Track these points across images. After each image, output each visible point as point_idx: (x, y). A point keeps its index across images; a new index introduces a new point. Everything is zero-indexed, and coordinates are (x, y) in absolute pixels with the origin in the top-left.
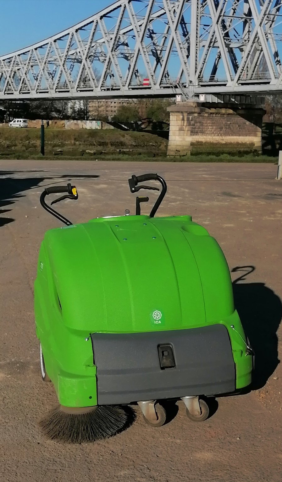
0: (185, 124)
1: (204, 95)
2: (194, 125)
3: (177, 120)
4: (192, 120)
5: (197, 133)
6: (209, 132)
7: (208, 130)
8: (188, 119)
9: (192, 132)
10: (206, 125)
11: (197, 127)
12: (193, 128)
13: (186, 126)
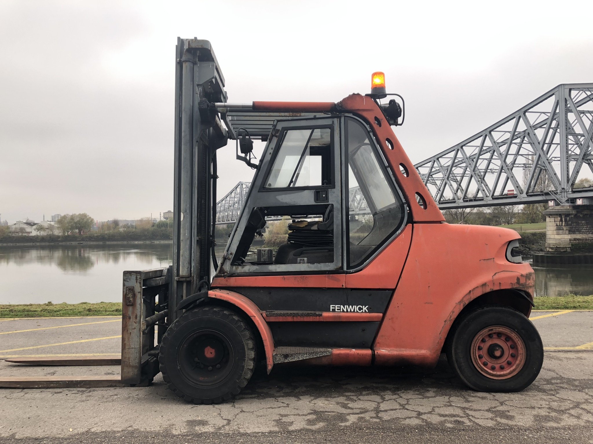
0: (564, 224)
1: (581, 200)
2: (571, 225)
3: (555, 222)
4: (569, 221)
5: (574, 231)
6: (584, 231)
7: (584, 229)
8: (566, 221)
9: (569, 231)
10: (581, 224)
11: (574, 227)
12: (570, 227)
13: (565, 226)
